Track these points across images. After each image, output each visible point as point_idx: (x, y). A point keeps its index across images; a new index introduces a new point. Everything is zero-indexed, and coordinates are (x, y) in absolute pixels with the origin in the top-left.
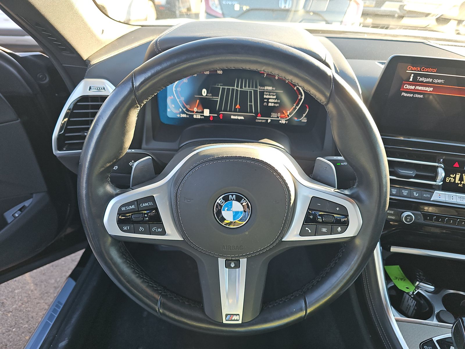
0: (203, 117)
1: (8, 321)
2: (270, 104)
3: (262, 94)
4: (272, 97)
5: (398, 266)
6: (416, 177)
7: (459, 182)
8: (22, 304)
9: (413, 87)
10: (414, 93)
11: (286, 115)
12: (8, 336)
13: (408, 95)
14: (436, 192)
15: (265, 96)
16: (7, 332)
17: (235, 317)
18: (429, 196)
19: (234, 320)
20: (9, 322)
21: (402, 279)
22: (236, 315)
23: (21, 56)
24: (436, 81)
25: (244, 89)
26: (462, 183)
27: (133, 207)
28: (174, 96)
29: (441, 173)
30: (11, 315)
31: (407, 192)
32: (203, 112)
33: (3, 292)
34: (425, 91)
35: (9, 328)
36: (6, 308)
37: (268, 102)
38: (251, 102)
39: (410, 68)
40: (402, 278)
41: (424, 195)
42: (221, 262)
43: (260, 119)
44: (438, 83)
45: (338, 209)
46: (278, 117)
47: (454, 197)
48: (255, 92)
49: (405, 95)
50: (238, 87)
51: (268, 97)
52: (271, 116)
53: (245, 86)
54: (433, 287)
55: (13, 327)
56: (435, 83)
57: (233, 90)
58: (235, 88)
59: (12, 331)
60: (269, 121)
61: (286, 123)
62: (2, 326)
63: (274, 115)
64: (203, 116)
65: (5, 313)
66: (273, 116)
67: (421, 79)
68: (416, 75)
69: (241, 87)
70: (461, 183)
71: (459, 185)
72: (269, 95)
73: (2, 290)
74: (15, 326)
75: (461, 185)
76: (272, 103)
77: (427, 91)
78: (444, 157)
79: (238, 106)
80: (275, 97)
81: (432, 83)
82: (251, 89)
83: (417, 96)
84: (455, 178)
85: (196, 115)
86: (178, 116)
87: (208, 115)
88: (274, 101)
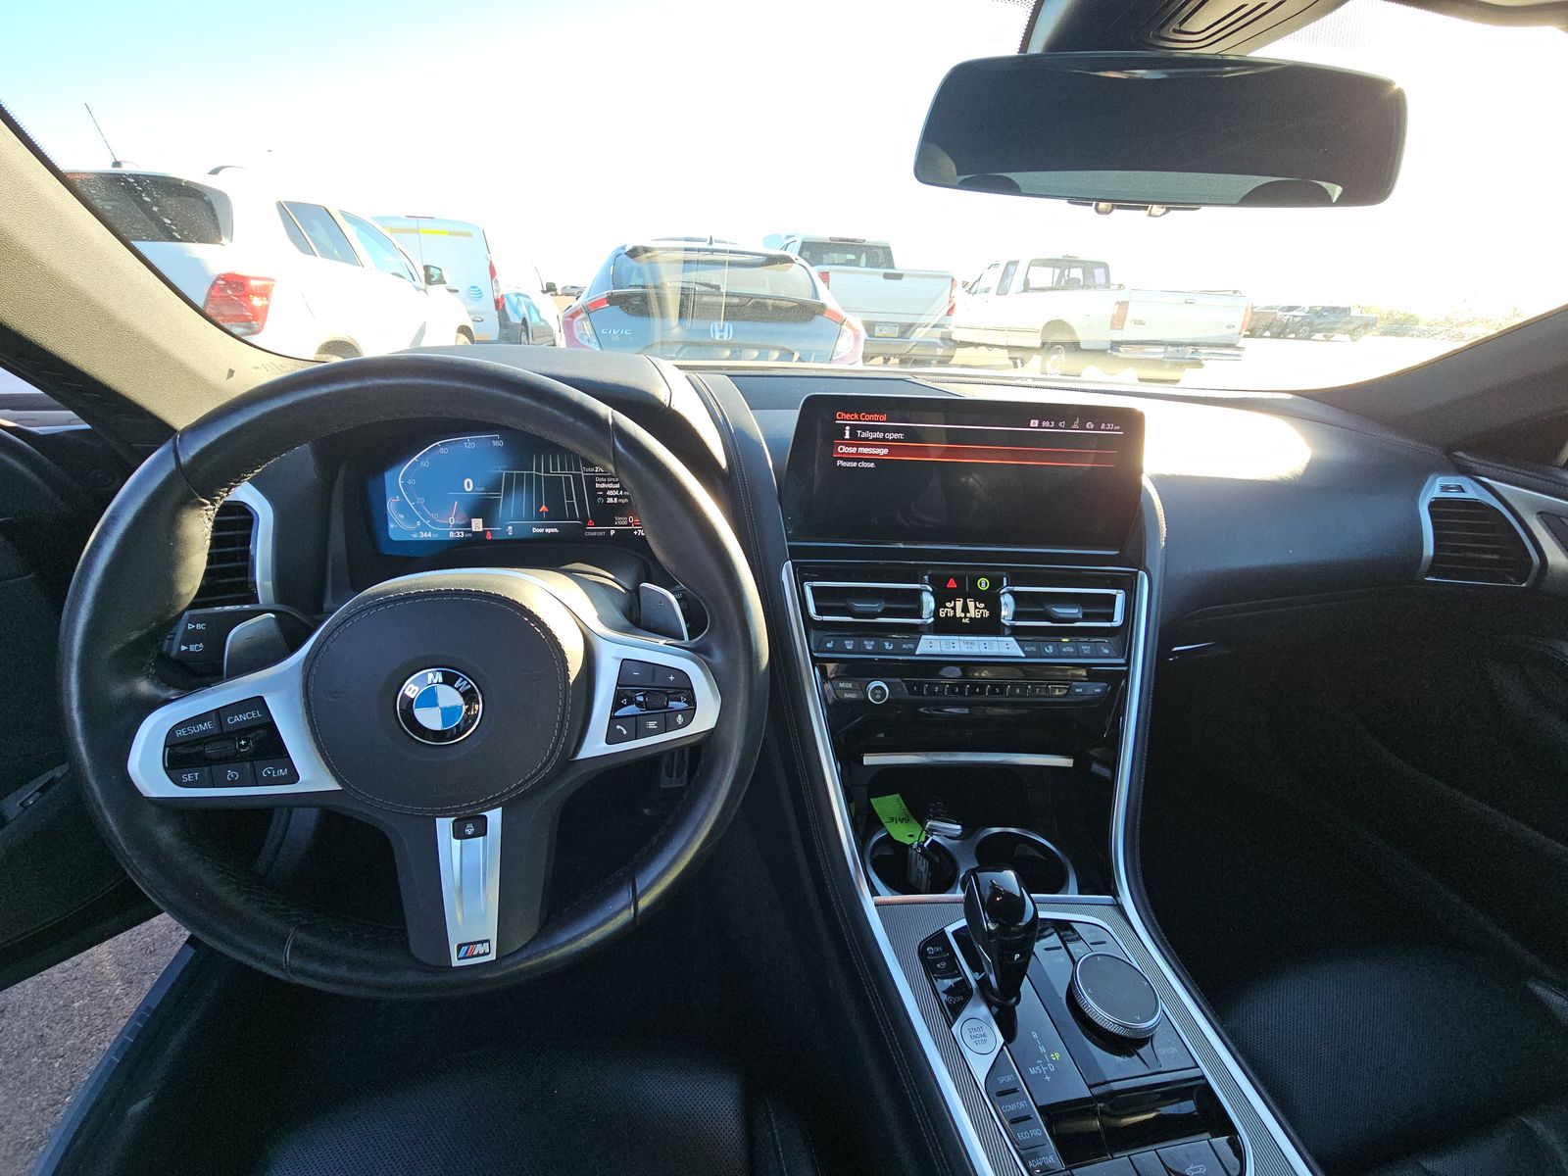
0: (470, 535)
1: (54, 1079)
2: (610, 500)
3: (591, 481)
4: (611, 486)
5: (898, 795)
6: (886, 613)
7: (963, 615)
8: (90, 1034)
9: (854, 450)
10: (859, 460)
12: (55, 1116)
13: (849, 464)
14: (923, 637)
15: (597, 485)
16: (50, 1105)
17: (480, 949)
18: (911, 646)
19: (479, 955)
20: (56, 1082)
21: (902, 821)
22: (482, 942)
23: (42, 433)
24: (890, 436)
25: (552, 473)
26: (968, 615)
27: (207, 725)
28: (402, 496)
29: (929, 602)
30: (60, 1064)
31: (873, 643)
32: (469, 525)
33: (42, 1009)
34: (875, 455)
35: (57, 1097)
36: (49, 1049)
37: (605, 497)
38: (570, 497)
39: (840, 416)
40: (903, 816)
41: (904, 646)
42: (444, 826)
43: (593, 530)
44: (893, 440)
45: (672, 678)
46: (629, 525)
47: (957, 644)
48: (577, 478)
49: (844, 464)
50: (538, 470)
51: (603, 486)
52: (616, 523)
53: (554, 469)
54: (959, 827)
55: (65, 1094)
56: (888, 440)
57: (530, 476)
58: (534, 472)
59: (63, 1104)
60: (612, 532)
62: (40, 1091)
63: (621, 521)
64: (471, 532)
65: (46, 1059)
66: (619, 523)
67: (864, 435)
68: (854, 428)
69: (547, 471)
70: (966, 617)
71: (963, 621)
72: (606, 483)
73: (41, 1004)
74: (69, 1090)
75: (967, 621)
76: (613, 497)
77: (878, 455)
78: (929, 572)
79: (544, 508)
80: (618, 486)
81: (884, 440)
82: (570, 474)
83: (864, 464)
84: (954, 608)
85: (454, 531)
86: (415, 536)
87: (481, 530)
88: (617, 493)
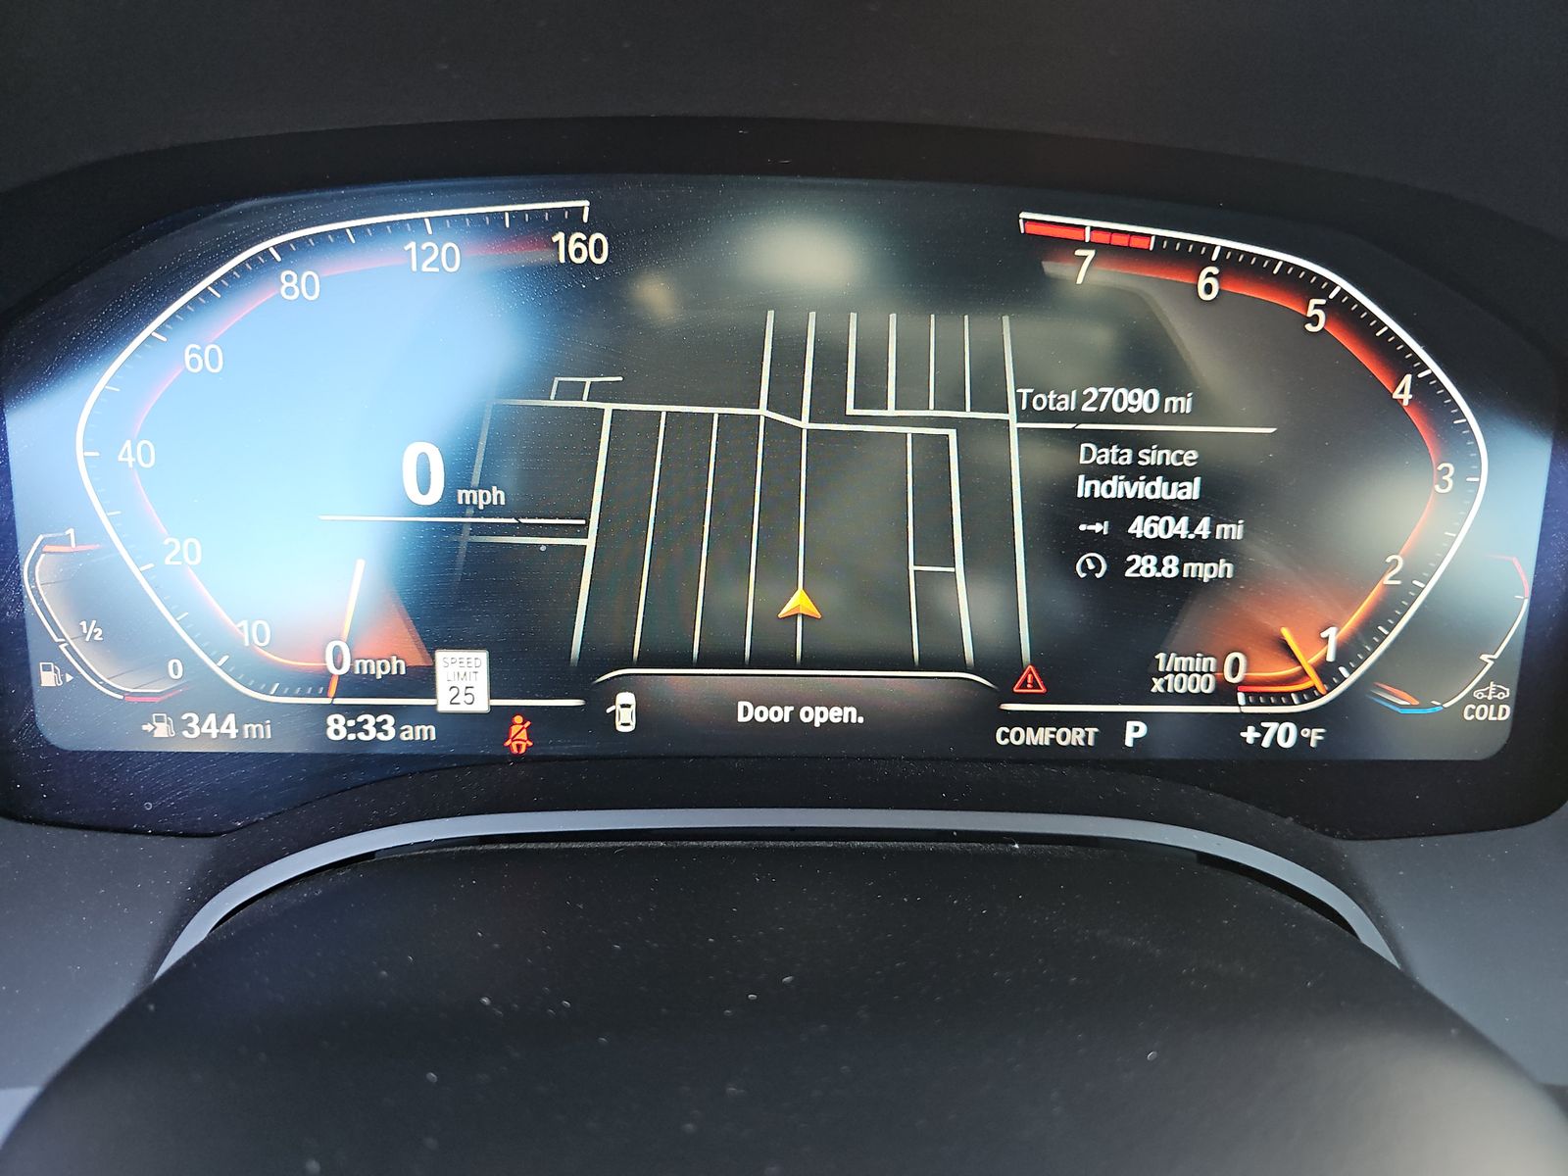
0: (428, 732)
2: (1143, 566)
4: (1160, 489)
11: (1308, 662)
15: (1088, 487)
25: (857, 418)
32: (423, 681)
37: (1120, 547)
38: (936, 547)
43: (1039, 718)
46: (1226, 693)
48: (981, 442)
50: (785, 399)
51: (1119, 488)
52: (1158, 686)
53: (870, 394)
57: (739, 431)
58: (763, 411)
60: (1135, 733)
61: (1302, 742)
63: (1183, 670)
64: (430, 715)
66: (1173, 684)
69: (828, 404)
72: (1132, 473)
76: (1159, 548)
80: (1192, 490)
82: (939, 421)
85: (351, 712)
86: (160, 732)
87: (482, 704)
88: (1180, 528)
